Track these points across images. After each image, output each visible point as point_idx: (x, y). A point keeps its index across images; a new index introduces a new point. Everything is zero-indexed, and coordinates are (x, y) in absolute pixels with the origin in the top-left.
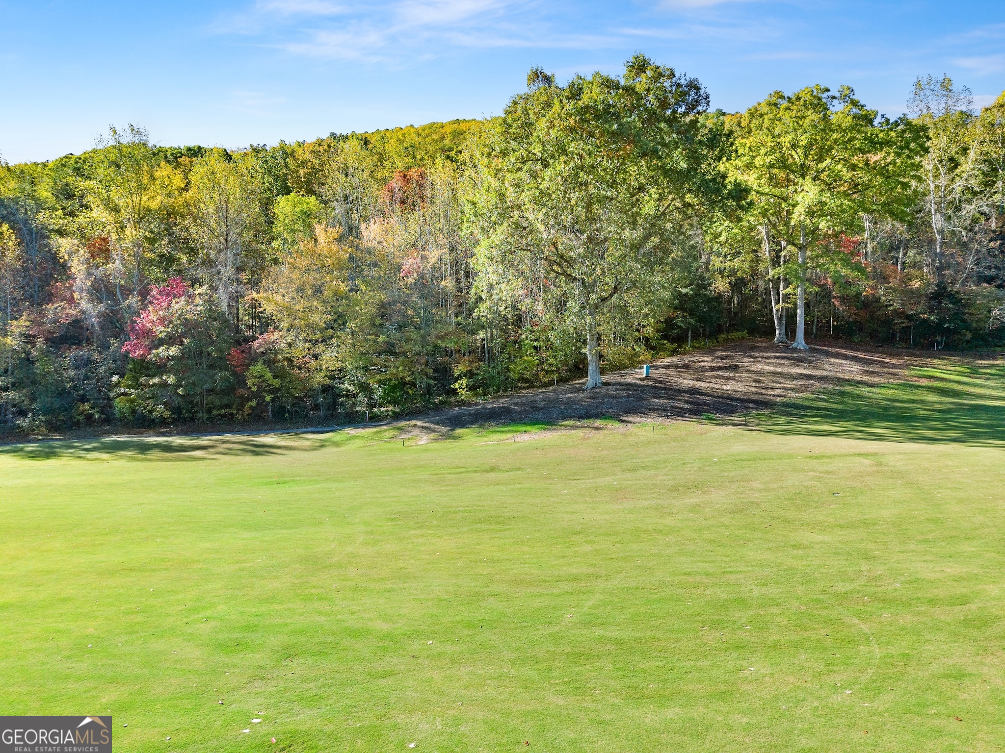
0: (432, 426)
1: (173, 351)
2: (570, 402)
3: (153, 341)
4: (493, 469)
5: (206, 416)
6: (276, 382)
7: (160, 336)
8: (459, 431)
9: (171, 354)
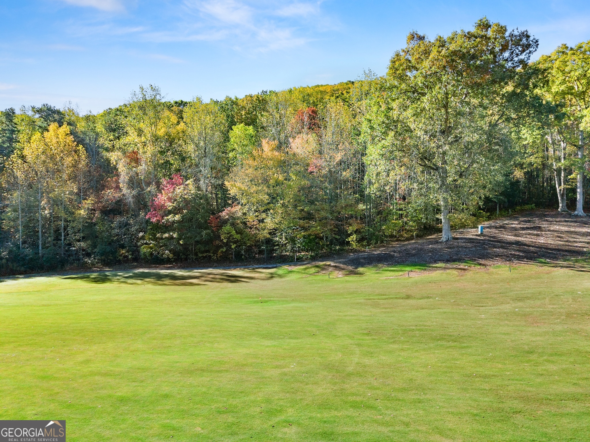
1: (177, 217)
3: (164, 212)
5: (194, 257)
6: (238, 237)
7: (169, 208)
9: (176, 219)
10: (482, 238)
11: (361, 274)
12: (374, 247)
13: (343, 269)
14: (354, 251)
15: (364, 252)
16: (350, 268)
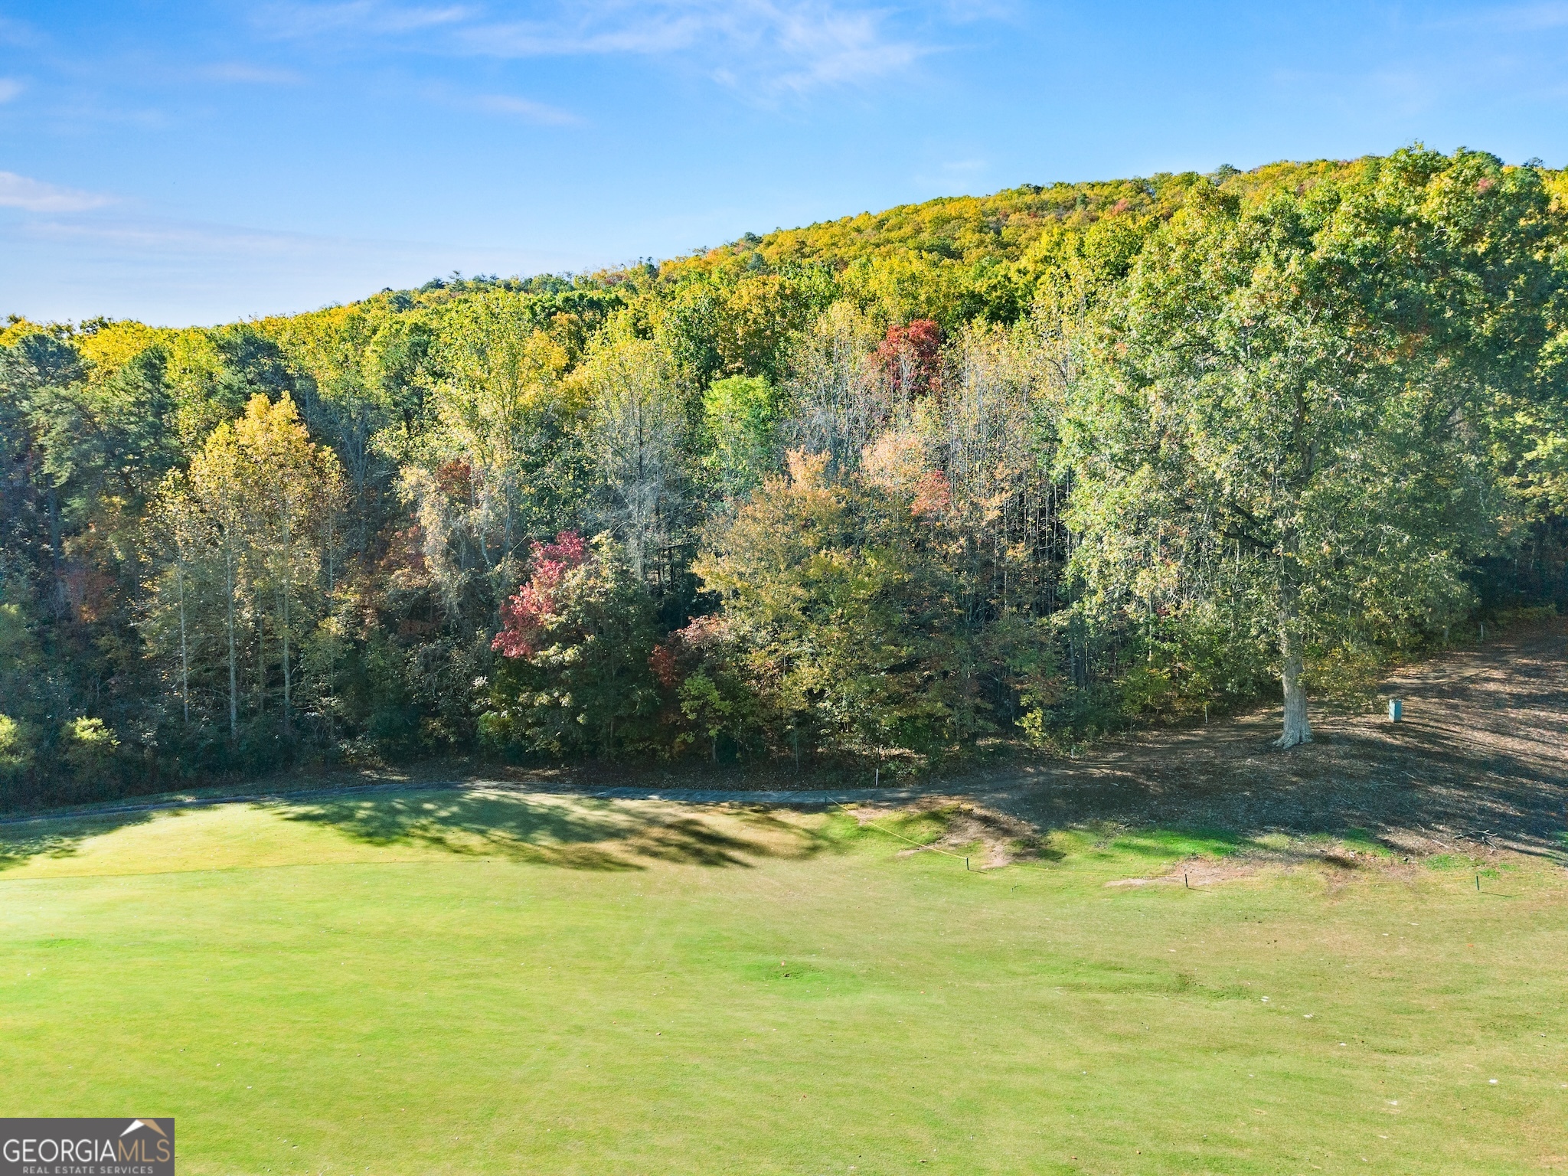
0: (1001, 816)
1: (570, 654)
2: (1257, 781)
3: (538, 635)
4: (1184, 985)
5: (613, 751)
6: (726, 706)
7: (550, 627)
8: (1057, 838)
9: (568, 659)
10: (1397, 741)
11: (1054, 856)
12: (1094, 748)
13: (1007, 832)
14: (1039, 758)
15: (1065, 763)
16: (1028, 829)
